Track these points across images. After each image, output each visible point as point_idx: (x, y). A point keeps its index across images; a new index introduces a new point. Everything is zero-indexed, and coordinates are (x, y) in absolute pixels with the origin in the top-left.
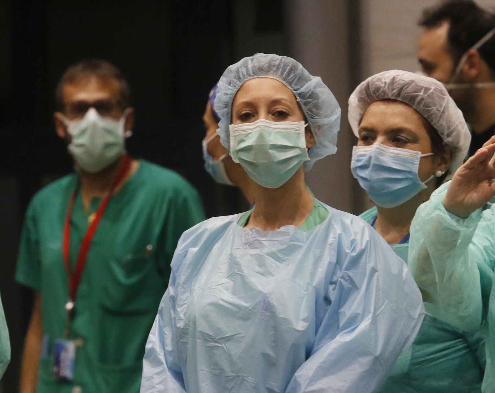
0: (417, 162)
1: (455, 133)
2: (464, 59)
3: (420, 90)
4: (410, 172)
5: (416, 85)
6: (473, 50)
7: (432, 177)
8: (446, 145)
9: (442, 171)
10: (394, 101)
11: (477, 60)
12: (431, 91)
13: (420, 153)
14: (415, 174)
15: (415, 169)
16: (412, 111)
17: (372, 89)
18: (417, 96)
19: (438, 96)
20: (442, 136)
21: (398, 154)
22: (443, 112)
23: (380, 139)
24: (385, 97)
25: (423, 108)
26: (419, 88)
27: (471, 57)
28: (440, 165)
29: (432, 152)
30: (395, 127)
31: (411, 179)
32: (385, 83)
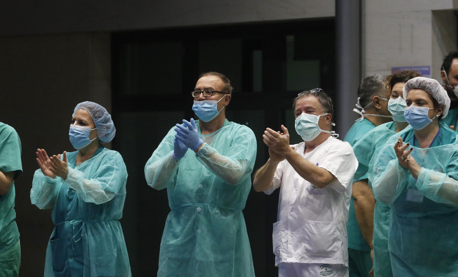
0: (428, 112)
1: (442, 100)
7: (435, 117)
8: (440, 105)
9: (438, 115)
10: (418, 89)
12: (432, 84)
13: (428, 108)
15: (427, 114)
16: (425, 92)
17: (409, 85)
18: (426, 86)
19: (435, 86)
20: (438, 101)
21: (420, 109)
22: (437, 92)
23: (413, 103)
24: (415, 87)
25: (429, 91)
26: (427, 83)
28: (438, 112)
29: (434, 107)
30: (418, 98)
31: (426, 118)
32: (414, 82)
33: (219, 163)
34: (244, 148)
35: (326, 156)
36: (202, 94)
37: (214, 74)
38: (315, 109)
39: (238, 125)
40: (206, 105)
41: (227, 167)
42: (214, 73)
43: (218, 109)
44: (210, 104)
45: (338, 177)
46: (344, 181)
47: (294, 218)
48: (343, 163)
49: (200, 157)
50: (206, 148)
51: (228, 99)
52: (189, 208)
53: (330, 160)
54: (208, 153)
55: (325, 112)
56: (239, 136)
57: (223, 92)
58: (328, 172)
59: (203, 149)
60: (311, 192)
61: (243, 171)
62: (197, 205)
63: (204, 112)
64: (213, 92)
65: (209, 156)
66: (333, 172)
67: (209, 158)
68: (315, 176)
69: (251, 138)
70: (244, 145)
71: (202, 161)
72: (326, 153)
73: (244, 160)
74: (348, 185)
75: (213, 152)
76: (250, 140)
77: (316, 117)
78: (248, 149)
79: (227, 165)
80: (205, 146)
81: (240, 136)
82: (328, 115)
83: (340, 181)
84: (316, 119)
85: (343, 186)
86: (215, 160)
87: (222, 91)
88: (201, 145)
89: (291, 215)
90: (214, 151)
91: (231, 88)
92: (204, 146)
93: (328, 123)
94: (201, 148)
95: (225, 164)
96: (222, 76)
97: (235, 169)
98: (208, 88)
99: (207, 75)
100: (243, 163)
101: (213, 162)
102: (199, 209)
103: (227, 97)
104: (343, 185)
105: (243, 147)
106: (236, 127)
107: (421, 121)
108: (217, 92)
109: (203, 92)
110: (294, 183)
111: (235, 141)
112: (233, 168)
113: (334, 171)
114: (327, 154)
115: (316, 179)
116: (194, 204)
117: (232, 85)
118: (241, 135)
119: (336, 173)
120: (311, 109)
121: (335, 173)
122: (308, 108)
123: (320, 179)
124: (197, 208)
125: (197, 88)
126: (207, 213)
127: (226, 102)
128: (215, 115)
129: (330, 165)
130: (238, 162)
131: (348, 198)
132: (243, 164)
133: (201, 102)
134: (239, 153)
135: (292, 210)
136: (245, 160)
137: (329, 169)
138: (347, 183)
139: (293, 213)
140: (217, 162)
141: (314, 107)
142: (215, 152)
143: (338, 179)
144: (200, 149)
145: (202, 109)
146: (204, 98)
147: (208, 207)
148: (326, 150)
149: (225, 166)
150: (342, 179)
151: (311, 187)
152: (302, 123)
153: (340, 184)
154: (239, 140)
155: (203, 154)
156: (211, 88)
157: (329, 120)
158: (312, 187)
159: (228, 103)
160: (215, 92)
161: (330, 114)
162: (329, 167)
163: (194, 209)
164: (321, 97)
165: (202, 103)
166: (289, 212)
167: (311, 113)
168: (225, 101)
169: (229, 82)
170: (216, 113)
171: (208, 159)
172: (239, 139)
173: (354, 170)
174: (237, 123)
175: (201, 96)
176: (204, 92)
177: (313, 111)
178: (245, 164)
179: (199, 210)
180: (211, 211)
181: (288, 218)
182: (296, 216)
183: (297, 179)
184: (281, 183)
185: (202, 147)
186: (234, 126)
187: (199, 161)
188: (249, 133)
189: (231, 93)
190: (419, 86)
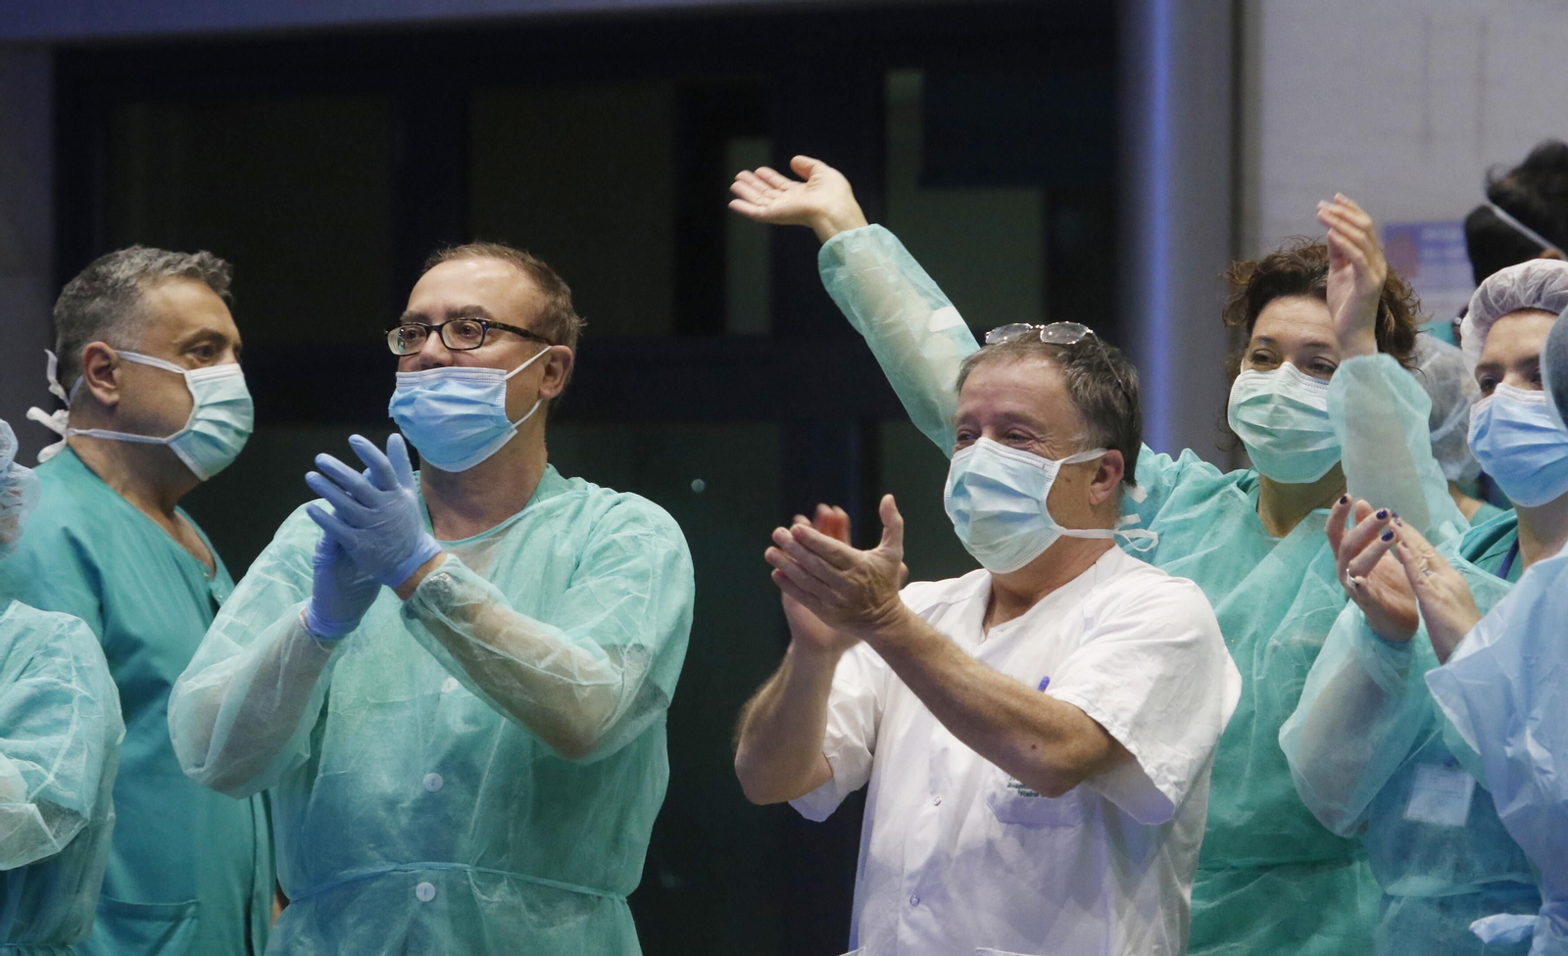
10: (1530, 310)
24: (1516, 306)
33: (512, 647)
34: (628, 594)
35: (1085, 644)
36: (434, 335)
37: (494, 254)
38: (1041, 428)
39: (607, 493)
40: (454, 389)
41: (548, 668)
42: (495, 247)
43: (514, 409)
44: (474, 384)
45: (1140, 752)
46: (1170, 770)
47: (927, 935)
48: (1165, 681)
49: (425, 621)
50: (455, 578)
51: (558, 365)
52: (376, 885)
53: (1102, 668)
54: (460, 600)
55: (1090, 445)
56: (605, 541)
57: (536, 332)
58: (1093, 724)
59: (436, 583)
60: (1011, 815)
61: (624, 697)
62: (417, 868)
63: (442, 420)
64: (488, 325)
65: (464, 613)
66: (1116, 724)
67: (467, 625)
68: (1024, 745)
69: (665, 551)
70: (630, 580)
71: (432, 637)
72: (1085, 630)
73: (630, 645)
74: (1187, 787)
75: (483, 597)
76: (661, 560)
77: (1040, 465)
78: (647, 597)
79: (548, 661)
80: (448, 569)
81: (614, 541)
82: (1105, 460)
83: (1149, 769)
84: (1039, 476)
85: (1162, 796)
86: (491, 635)
87: (531, 326)
88: (428, 562)
89: (913, 925)
90: (489, 596)
91: (575, 323)
92: (441, 569)
93: (1102, 495)
94: (431, 577)
95: (541, 657)
96: (531, 259)
97: (585, 683)
98: (467, 308)
99: (462, 256)
100: (624, 659)
101: (482, 644)
102: (425, 890)
103: (554, 359)
104: (1163, 788)
105: (622, 586)
106: (598, 502)
108: (506, 328)
109: (439, 329)
110: (932, 768)
111: (590, 566)
112: (576, 674)
113: (1119, 722)
114: (1089, 633)
115: (1029, 755)
116: (403, 867)
117: (579, 306)
118: (616, 536)
119: (1131, 733)
120: (1026, 428)
121: (1126, 730)
122: (1012, 418)
123: (1050, 754)
124: (416, 884)
125: (411, 313)
126: (464, 909)
127: (549, 384)
128: (496, 436)
129: (1101, 689)
130: (603, 652)
131: (1187, 848)
132: (626, 664)
133: (431, 374)
134: (605, 615)
135: (915, 900)
136: (635, 645)
137: (1097, 709)
138: (1183, 779)
139: (922, 914)
140: (503, 648)
141: (1041, 418)
142: (496, 601)
143: (1140, 760)
144: (425, 581)
145: (436, 405)
146: (445, 356)
147: (468, 879)
148: (1088, 615)
149: (540, 667)
150: (1161, 761)
151: (1009, 793)
152: (972, 490)
153: (1147, 781)
154: (603, 558)
155: (439, 603)
156: (479, 310)
157: (1107, 484)
158: (1016, 790)
159: (560, 388)
160: (495, 325)
161: (1117, 453)
162: (1097, 701)
163: (403, 891)
164: (1081, 369)
165: (437, 379)
166: (904, 909)
167: (1022, 446)
168: (545, 380)
169: (564, 292)
170: (501, 429)
171: (459, 628)
172: (608, 553)
173: (1220, 716)
174: (602, 485)
175: (431, 345)
176: (448, 327)
177: (1033, 437)
178: (636, 665)
179: (426, 892)
180: (484, 898)
181: (896, 939)
182: (935, 929)
183: (945, 750)
184: (871, 767)
185: (435, 571)
186: (585, 498)
187: (418, 638)
188: (659, 529)
189: (573, 341)
190: (1534, 296)
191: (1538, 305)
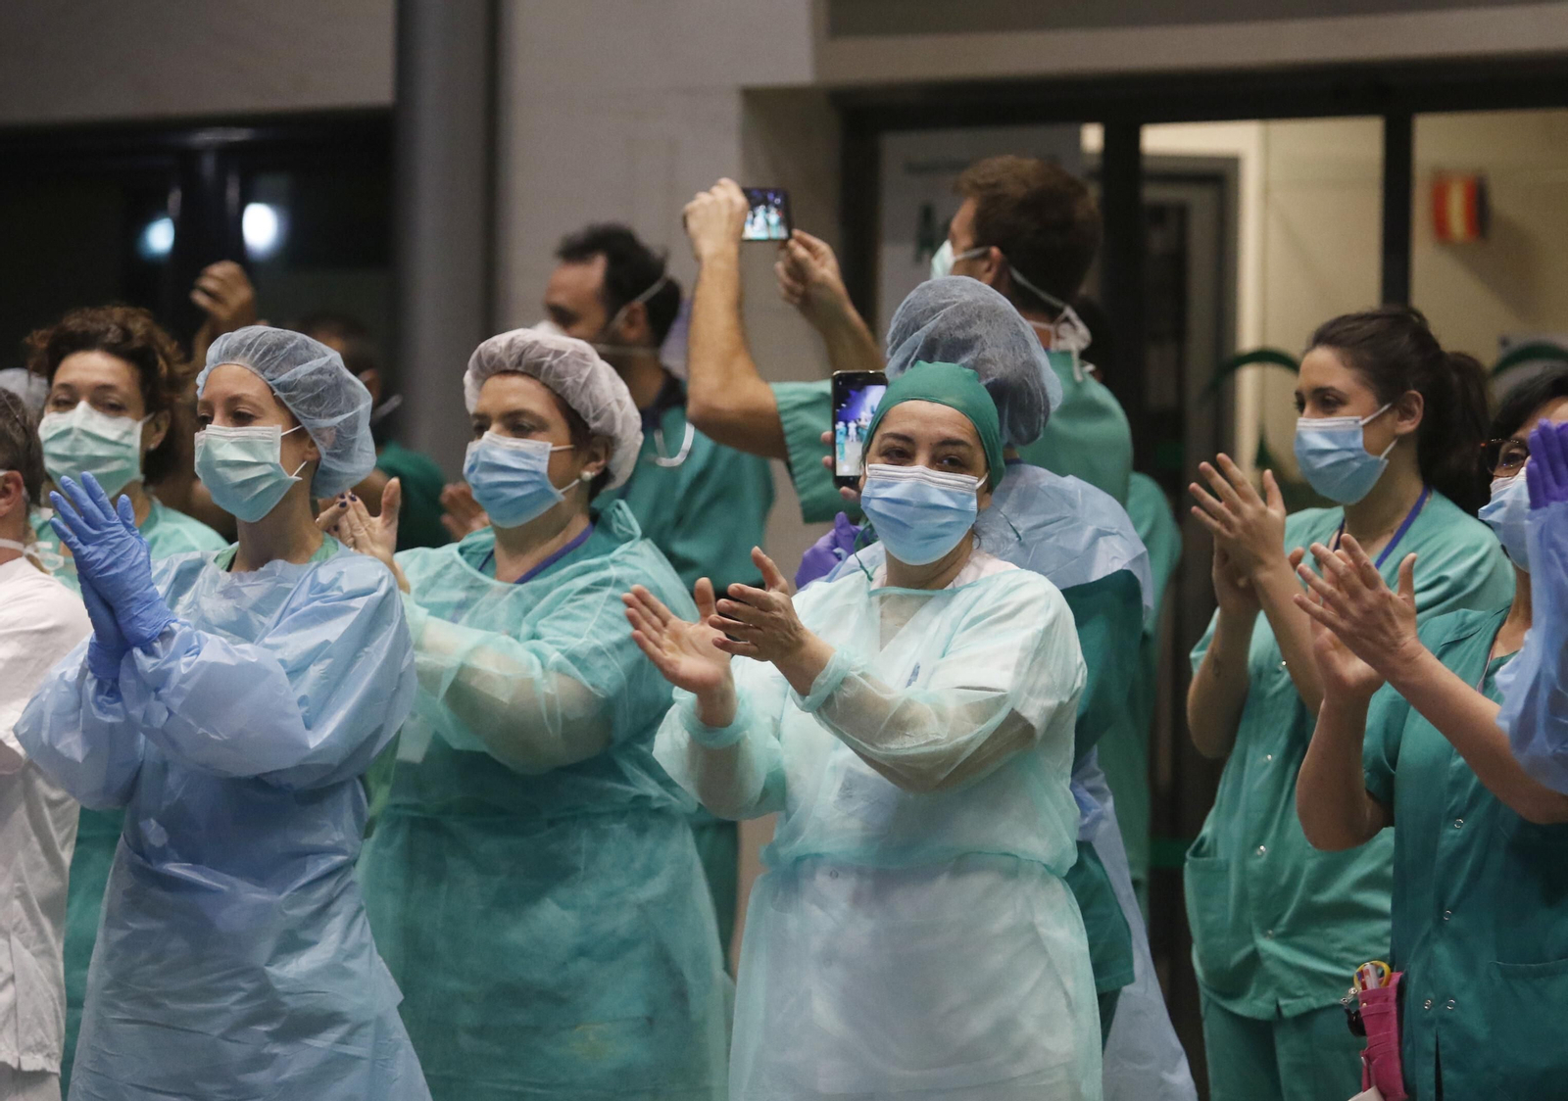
0: (546, 458)
1: (606, 415)
2: (623, 314)
3: (547, 355)
4: (536, 473)
5: (541, 347)
6: (638, 303)
7: (577, 481)
8: (595, 434)
9: (591, 471)
10: (513, 373)
11: (641, 318)
12: (566, 355)
13: (550, 444)
14: (543, 475)
15: (543, 467)
16: (538, 384)
17: (484, 358)
18: (542, 363)
19: (577, 363)
20: (587, 420)
21: (517, 447)
22: (585, 385)
23: (495, 427)
24: (503, 368)
25: (553, 380)
26: (546, 351)
27: (634, 312)
28: (587, 463)
29: (571, 443)
30: (513, 409)
31: (538, 482)
32: (501, 348)
82: (6, 479)
107: (518, 493)
190: (517, 361)
191: (520, 369)
